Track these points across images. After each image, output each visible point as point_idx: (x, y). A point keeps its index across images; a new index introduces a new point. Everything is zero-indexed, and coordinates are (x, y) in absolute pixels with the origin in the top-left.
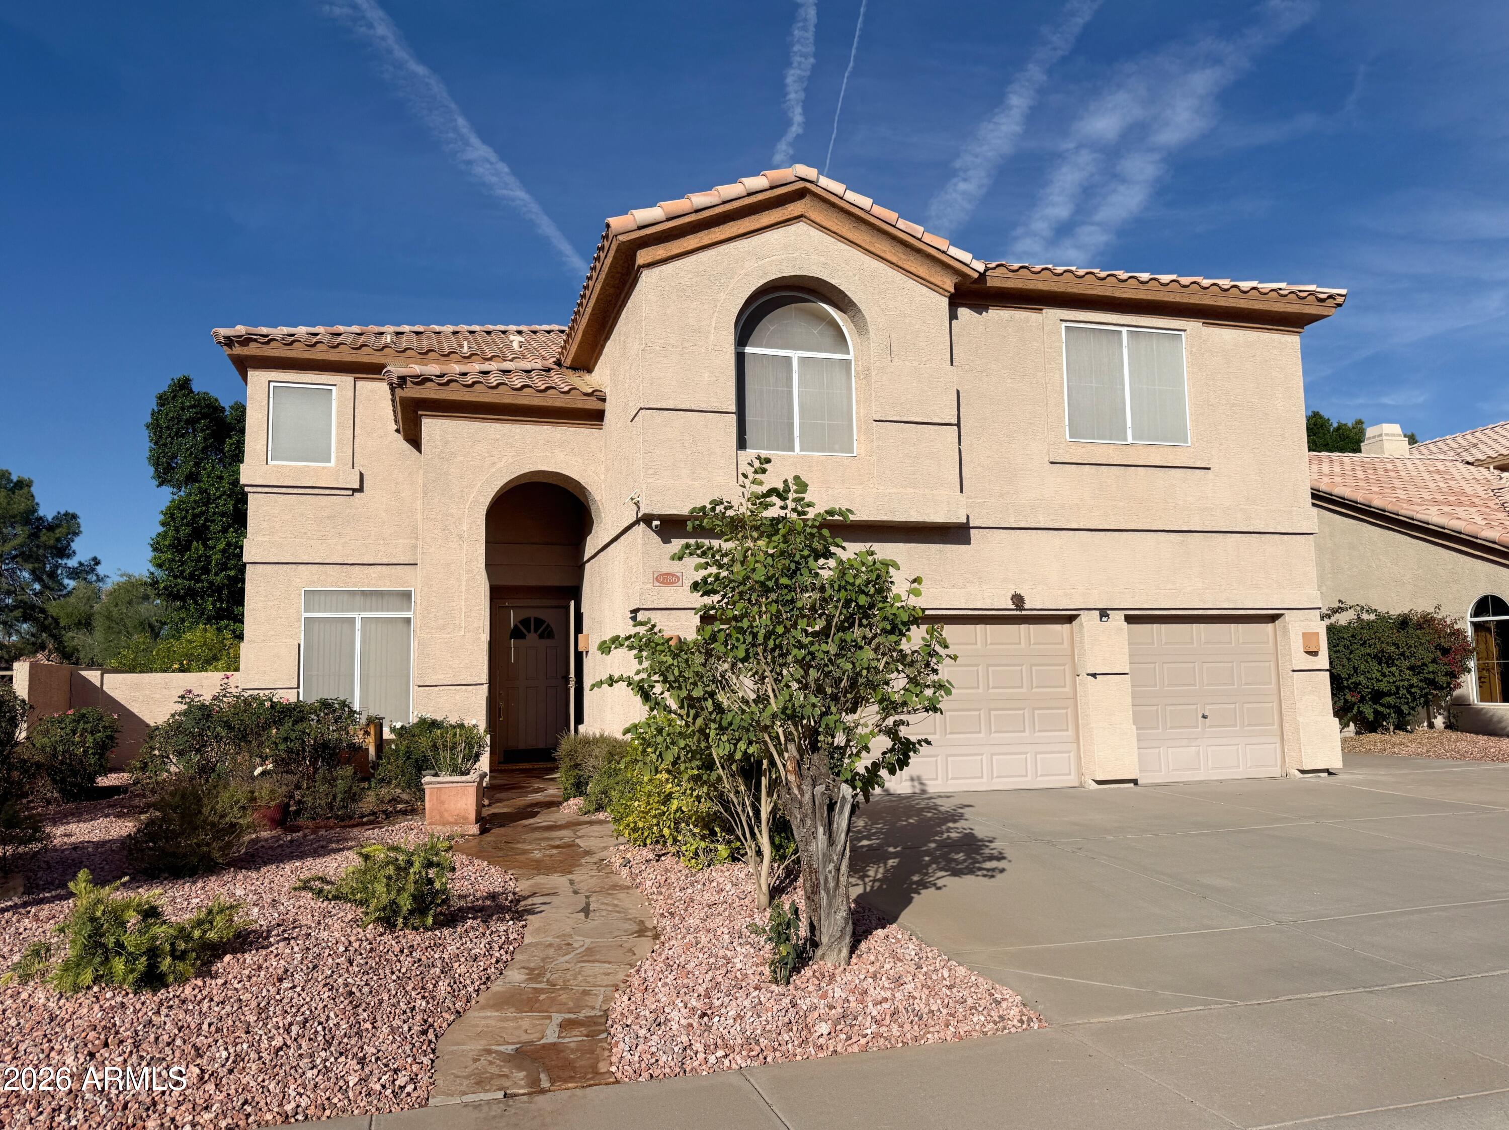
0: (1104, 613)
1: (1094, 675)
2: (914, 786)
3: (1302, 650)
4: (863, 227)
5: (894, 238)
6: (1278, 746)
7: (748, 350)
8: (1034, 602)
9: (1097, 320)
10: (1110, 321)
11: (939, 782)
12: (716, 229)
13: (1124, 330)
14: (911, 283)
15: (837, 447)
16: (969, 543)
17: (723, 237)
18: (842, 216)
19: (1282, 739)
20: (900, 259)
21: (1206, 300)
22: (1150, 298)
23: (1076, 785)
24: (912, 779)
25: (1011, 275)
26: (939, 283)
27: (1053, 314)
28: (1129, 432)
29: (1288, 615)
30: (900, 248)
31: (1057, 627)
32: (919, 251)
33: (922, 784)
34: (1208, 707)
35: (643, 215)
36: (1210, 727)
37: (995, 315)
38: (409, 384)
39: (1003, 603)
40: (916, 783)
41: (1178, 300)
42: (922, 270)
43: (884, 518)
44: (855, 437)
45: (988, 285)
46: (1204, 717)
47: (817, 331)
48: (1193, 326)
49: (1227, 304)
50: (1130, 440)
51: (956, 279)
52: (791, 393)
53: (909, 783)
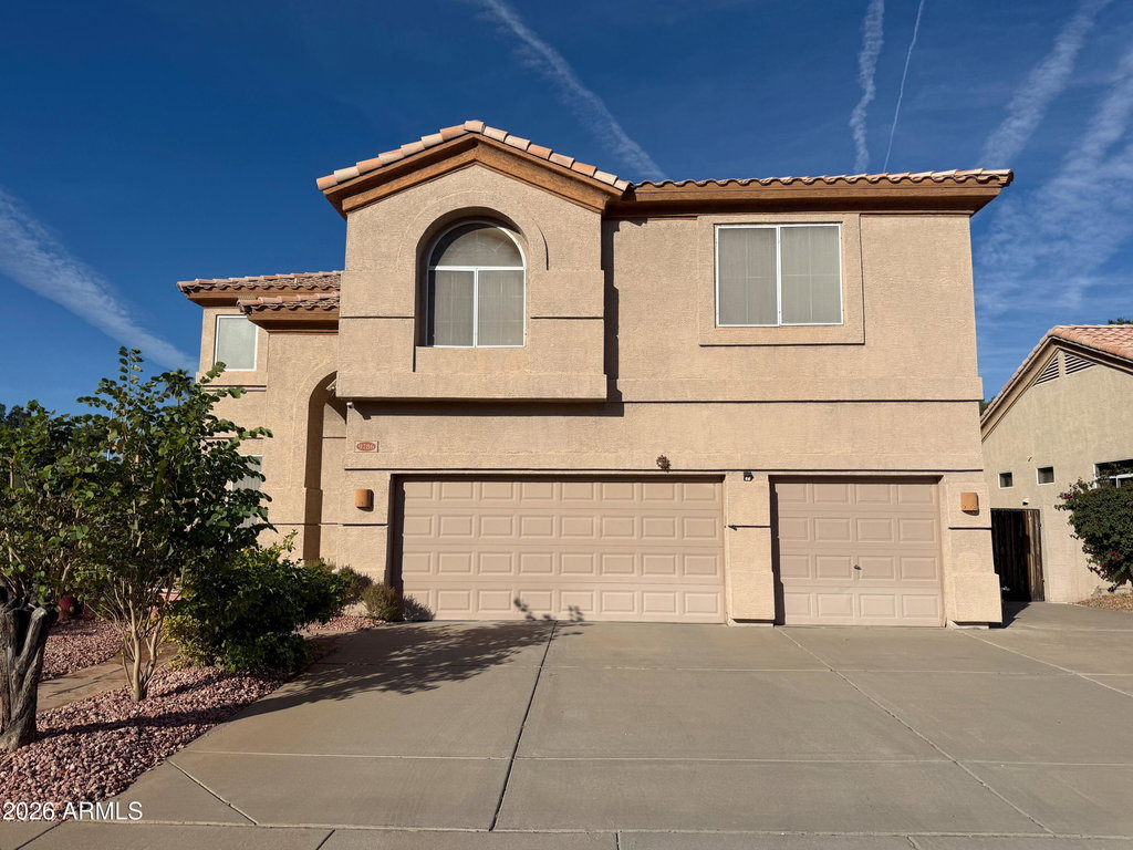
0: (748, 474)
1: (734, 527)
2: (572, 615)
3: (960, 509)
4: (525, 164)
5: (550, 170)
6: (939, 598)
7: (438, 268)
8: (679, 464)
9: (750, 221)
10: (763, 221)
11: (594, 612)
12: (404, 178)
13: (778, 227)
14: (568, 205)
15: (510, 341)
16: (622, 415)
17: (408, 183)
18: (508, 158)
19: (943, 593)
20: (557, 186)
21: (856, 193)
22: (796, 196)
23: (722, 621)
24: (571, 609)
25: (658, 190)
26: (591, 203)
27: (706, 220)
28: (779, 316)
29: (946, 477)
30: (557, 178)
31: (710, 485)
32: (571, 178)
33: (579, 613)
34: (861, 559)
35: (340, 174)
36: (863, 577)
37: (653, 225)
38: (254, 311)
39: (650, 464)
40: (574, 613)
41: (825, 196)
42: (576, 193)
43: (534, 396)
44: (525, 332)
45: (638, 200)
46: (857, 568)
47: (496, 249)
48: (849, 218)
49: (878, 195)
50: (780, 322)
51: (606, 198)
52: (472, 300)
53: (568, 612)
